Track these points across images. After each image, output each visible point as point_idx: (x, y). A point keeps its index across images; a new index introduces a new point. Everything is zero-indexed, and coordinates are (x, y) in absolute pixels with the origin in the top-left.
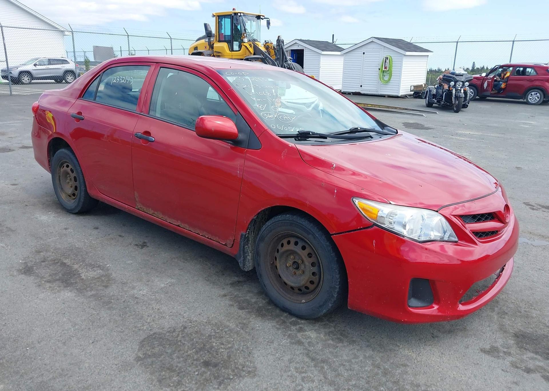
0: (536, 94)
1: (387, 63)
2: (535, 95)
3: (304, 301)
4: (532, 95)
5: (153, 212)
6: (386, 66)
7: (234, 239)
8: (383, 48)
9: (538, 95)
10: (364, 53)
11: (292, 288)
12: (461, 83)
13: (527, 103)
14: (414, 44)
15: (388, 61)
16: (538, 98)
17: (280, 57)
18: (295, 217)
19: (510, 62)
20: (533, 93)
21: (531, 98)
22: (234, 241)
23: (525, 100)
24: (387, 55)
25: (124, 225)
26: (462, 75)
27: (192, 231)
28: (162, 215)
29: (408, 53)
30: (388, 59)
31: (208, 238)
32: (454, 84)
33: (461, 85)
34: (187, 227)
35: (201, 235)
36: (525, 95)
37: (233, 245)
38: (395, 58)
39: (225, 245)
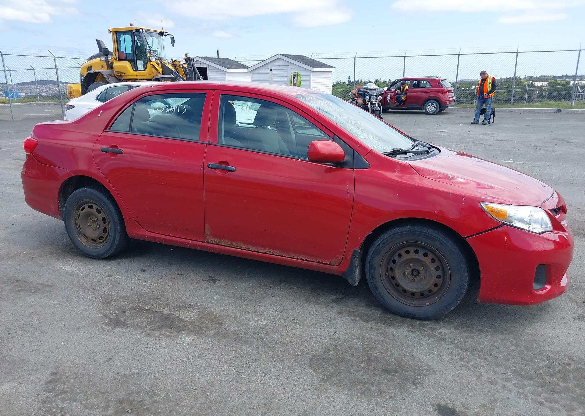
0: (433, 104)
1: (296, 79)
2: (432, 106)
3: (428, 304)
4: (429, 105)
5: (230, 243)
6: (295, 83)
7: (343, 257)
8: (290, 64)
9: (435, 105)
10: (271, 70)
11: (413, 294)
12: (375, 97)
13: (426, 113)
14: (316, 60)
15: (296, 78)
16: (435, 108)
17: (192, 76)
18: (416, 227)
19: (404, 77)
20: (430, 104)
21: (429, 108)
22: (342, 259)
23: (424, 111)
24: (295, 72)
25: (171, 264)
26: (375, 90)
27: (284, 256)
28: (243, 245)
29: (315, 70)
30: (296, 75)
31: (306, 260)
32: (369, 98)
33: (375, 99)
34: (278, 252)
35: (297, 259)
36: (423, 106)
37: (340, 263)
38: (303, 75)
39: (330, 264)
